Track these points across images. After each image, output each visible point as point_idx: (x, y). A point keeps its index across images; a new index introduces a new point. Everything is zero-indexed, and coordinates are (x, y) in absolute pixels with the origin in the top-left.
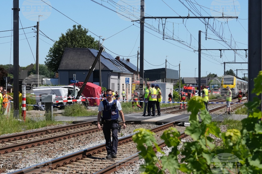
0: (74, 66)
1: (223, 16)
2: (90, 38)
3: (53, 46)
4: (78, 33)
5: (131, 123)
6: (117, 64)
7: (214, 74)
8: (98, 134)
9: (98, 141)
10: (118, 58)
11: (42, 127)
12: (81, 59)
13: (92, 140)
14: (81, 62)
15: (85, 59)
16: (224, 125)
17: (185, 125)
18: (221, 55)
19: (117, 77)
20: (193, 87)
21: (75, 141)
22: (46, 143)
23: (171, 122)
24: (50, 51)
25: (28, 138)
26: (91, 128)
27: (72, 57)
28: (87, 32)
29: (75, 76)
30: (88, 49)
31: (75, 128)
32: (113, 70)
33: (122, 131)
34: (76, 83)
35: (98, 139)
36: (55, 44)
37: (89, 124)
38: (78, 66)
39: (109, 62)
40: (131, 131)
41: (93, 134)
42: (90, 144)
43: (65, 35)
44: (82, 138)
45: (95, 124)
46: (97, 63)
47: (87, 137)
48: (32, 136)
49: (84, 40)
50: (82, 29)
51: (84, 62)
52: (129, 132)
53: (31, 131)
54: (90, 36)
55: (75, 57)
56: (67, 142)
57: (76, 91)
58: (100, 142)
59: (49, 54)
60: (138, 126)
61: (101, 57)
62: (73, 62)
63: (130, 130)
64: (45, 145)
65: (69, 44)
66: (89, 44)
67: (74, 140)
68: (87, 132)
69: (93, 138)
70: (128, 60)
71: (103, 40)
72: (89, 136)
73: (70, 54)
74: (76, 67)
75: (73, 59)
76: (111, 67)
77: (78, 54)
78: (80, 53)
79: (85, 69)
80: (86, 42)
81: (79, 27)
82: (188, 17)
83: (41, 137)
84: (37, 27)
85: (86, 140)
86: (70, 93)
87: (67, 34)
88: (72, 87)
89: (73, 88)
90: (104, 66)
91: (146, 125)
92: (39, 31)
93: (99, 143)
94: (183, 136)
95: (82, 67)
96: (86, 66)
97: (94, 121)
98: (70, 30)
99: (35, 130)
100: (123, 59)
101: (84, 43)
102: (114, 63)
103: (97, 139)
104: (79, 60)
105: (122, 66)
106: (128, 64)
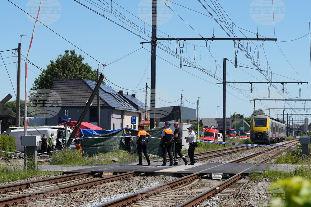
0: (66, 101)
1: (257, 37)
2: (86, 67)
3: (40, 76)
4: (71, 60)
5: (141, 174)
6: (120, 99)
7: (239, 115)
8: (98, 188)
9: (97, 199)
10: (121, 92)
11: (22, 179)
12: (74, 93)
13: (89, 198)
14: (75, 96)
15: (80, 93)
16: (266, 178)
17: (213, 177)
18: (251, 89)
19: (120, 116)
20: (215, 130)
21: (66, 199)
22: (25, 202)
23: (195, 174)
24: (35, 83)
25: (1, 194)
26: (87, 181)
27: (62, 91)
28: (82, 59)
29: (66, 113)
30: (83, 80)
31: (66, 181)
32: (114, 107)
33: (130, 185)
34: (68, 121)
35: (98, 196)
36: (42, 74)
37: (84, 175)
38: (71, 101)
39: (110, 97)
40: (142, 185)
41: (91, 189)
42: (87, 203)
43: (55, 62)
44: (76, 194)
45: (93, 176)
46: (94, 99)
47: (82, 194)
48: (6, 192)
49: (79, 69)
50: (76, 56)
51: (78, 96)
52: (139, 186)
53: (6, 184)
54: (87, 64)
55: (67, 91)
56: (55, 200)
57: (68, 132)
58: (101, 201)
59: (34, 86)
60: (151, 178)
61: (100, 90)
62: (64, 96)
63: (141, 183)
64: (23, 205)
65: (60, 73)
66: (85, 74)
67: (65, 197)
68: (83, 186)
69: (91, 195)
70: (133, 95)
71: (104, 66)
72: (85, 192)
73: (60, 87)
74: (68, 103)
75: (65, 92)
76: (113, 103)
77: (71, 86)
78: (73, 86)
79: (79, 105)
80: (81, 71)
81: (73, 52)
82: (212, 39)
83: (19, 193)
84: (19, 50)
85: (81, 197)
86: (60, 135)
87: (56, 62)
88: (63, 127)
89: (64, 129)
90: (104, 101)
91: (161, 177)
92: (21, 55)
93: (99, 201)
94: (214, 192)
95: (76, 103)
96: (81, 102)
97: (91, 172)
98: (61, 56)
99: (12, 183)
100: (128, 94)
101: (78, 73)
102: (116, 99)
103: (96, 196)
104: (72, 94)
105: (127, 102)
106: (133, 101)
